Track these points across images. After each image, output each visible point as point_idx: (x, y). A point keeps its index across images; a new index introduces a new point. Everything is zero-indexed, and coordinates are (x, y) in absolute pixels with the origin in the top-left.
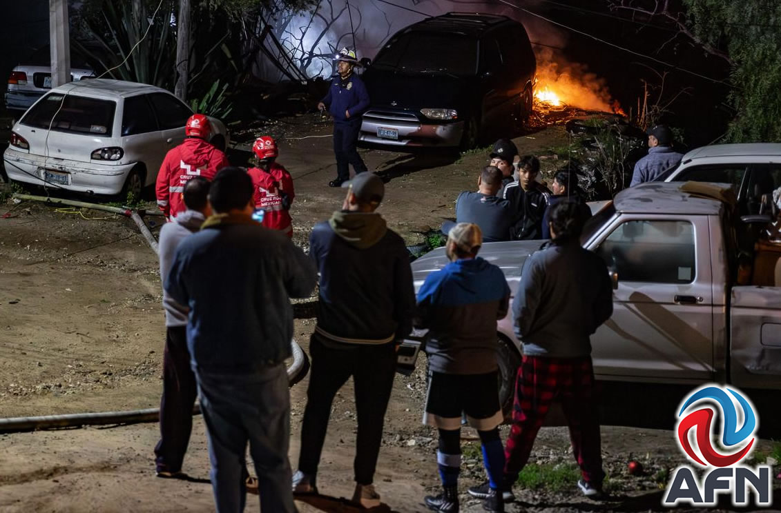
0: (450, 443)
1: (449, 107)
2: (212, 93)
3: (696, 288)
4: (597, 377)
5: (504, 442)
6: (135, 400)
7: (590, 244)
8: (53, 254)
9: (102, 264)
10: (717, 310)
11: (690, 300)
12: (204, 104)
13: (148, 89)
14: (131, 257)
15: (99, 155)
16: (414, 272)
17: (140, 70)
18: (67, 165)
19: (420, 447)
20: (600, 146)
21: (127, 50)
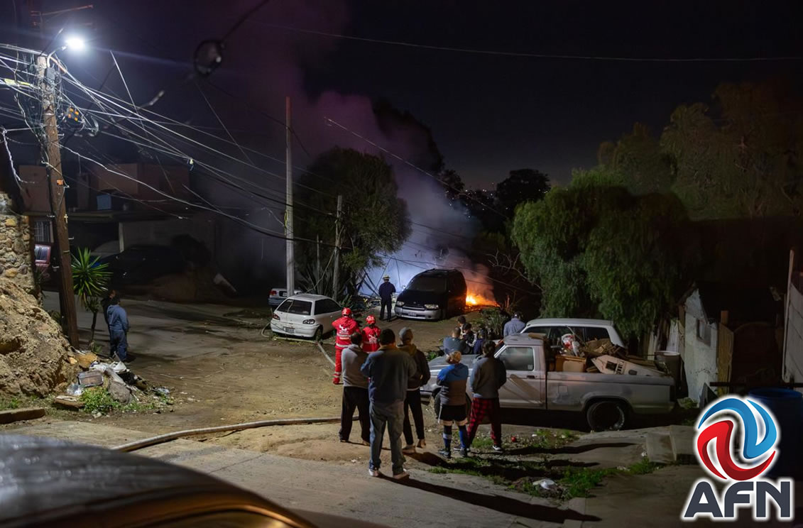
0: (448, 430)
1: (435, 304)
2: (346, 299)
3: (534, 372)
4: (501, 406)
5: (467, 429)
6: (326, 414)
7: (496, 356)
8: (290, 360)
9: (308, 363)
10: (542, 381)
11: (532, 377)
12: (343, 303)
13: (324, 297)
14: (319, 360)
15: (306, 322)
16: (430, 367)
17: (320, 290)
18: (294, 326)
19: (433, 432)
20: (492, 319)
21: (315, 284)
